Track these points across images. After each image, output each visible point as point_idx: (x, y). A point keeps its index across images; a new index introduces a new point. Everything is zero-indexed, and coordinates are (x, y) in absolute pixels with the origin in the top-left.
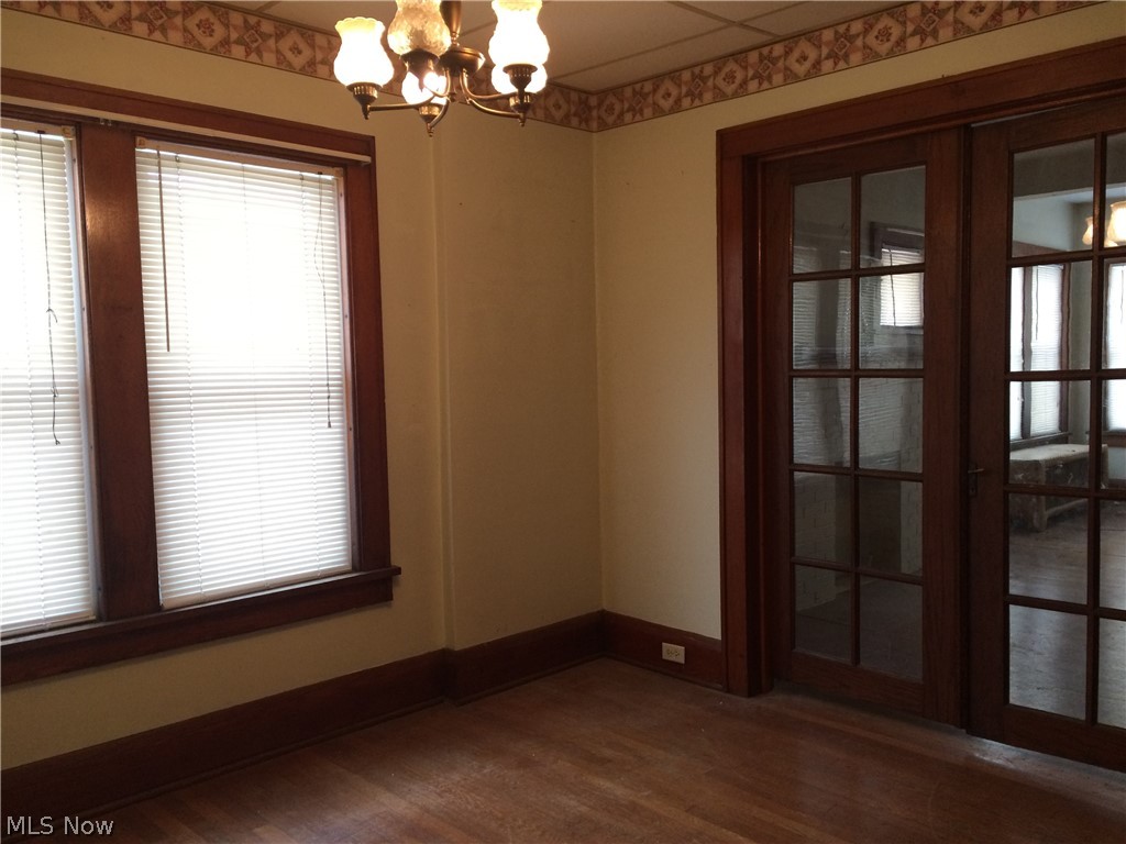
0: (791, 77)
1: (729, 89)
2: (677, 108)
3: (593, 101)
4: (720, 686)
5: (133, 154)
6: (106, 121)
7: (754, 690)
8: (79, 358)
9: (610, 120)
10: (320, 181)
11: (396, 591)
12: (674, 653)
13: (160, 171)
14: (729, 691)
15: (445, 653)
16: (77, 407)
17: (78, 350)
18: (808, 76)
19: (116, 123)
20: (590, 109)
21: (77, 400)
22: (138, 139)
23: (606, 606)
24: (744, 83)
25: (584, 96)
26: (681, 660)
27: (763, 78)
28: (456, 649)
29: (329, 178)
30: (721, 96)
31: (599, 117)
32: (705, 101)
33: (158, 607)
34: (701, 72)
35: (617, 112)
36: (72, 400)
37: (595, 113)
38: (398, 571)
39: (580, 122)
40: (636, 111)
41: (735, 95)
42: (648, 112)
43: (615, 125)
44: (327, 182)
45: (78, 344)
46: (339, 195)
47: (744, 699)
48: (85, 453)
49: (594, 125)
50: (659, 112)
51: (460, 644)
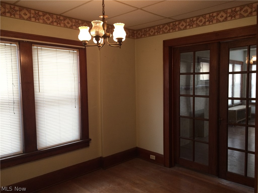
0: (180, 29)
1: (166, 31)
2: (154, 35)
3: (135, 32)
4: (163, 165)
5: (31, 48)
6: (26, 41)
7: (171, 166)
8: (19, 94)
9: (139, 36)
10: (73, 52)
11: (90, 144)
12: (153, 157)
13: (38, 52)
14: (165, 166)
15: (101, 158)
16: (19, 105)
17: (19, 93)
18: (184, 29)
19: (28, 41)
20: (134, 34)
21: (19, 104)
22: (33, 45)
23: (137, 146)
24: (169, 30)
25: (133, 31)
26: (154, 159)
27: (174, 29)
28: (104, 157)
29: (76, 51)
30: (164, 33)
31: (137, 36)
32: (161, 34)
33: (37, 150)
34: (160, 27)
35: (140, 35)
36: (18, 104)
37: (135, 35)
38: (91, 140)
39: (132, 37)
40: (145, 35)
41: (167, 33)
42: (148, 35)
43: (140, 38)
44: (75, 52)
45: (19, 91)
46: (78, 55)
47: (168, 168)
48: (20, 116)
49: (135, 37)
50: (150, 35)
51: (104, 156)
